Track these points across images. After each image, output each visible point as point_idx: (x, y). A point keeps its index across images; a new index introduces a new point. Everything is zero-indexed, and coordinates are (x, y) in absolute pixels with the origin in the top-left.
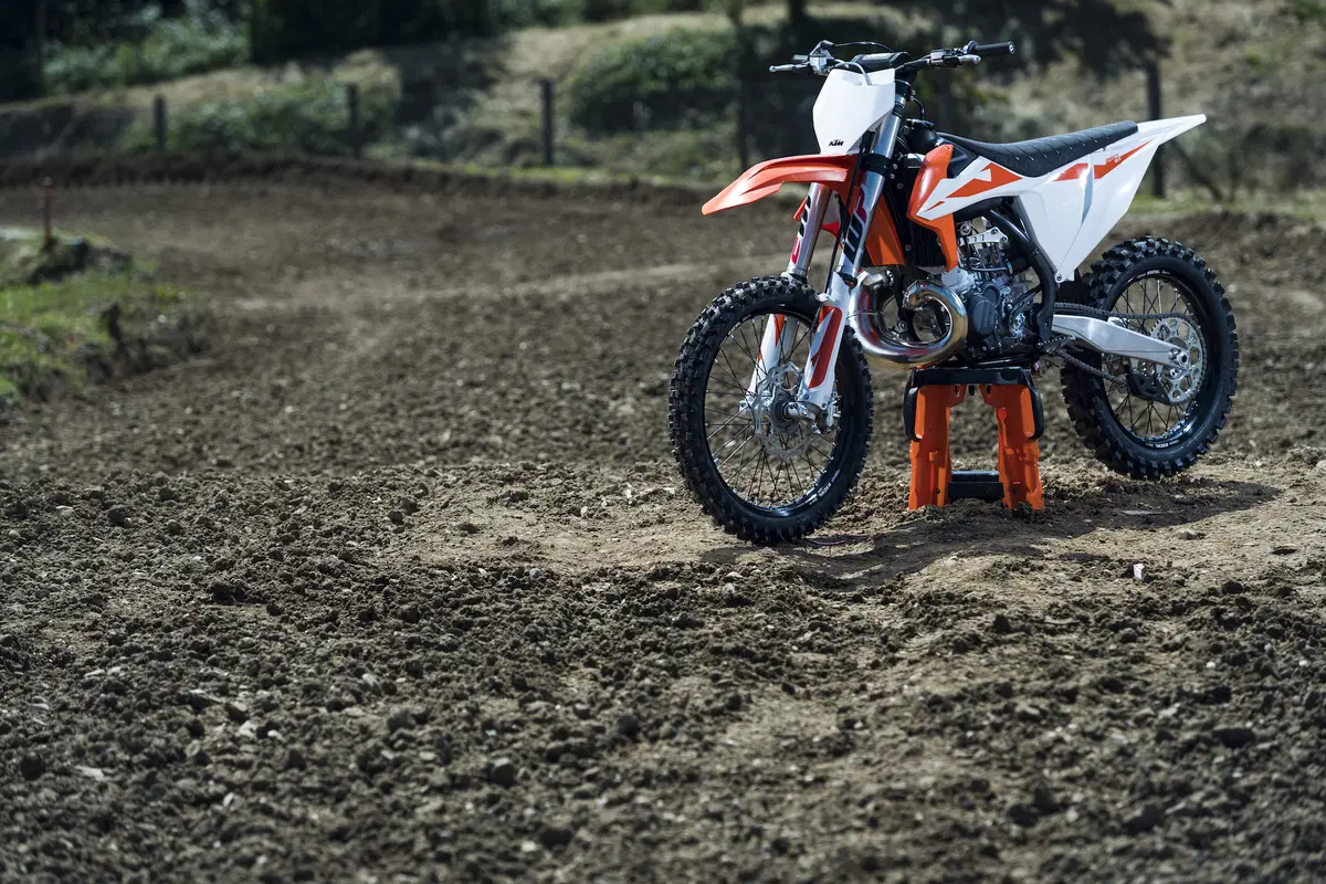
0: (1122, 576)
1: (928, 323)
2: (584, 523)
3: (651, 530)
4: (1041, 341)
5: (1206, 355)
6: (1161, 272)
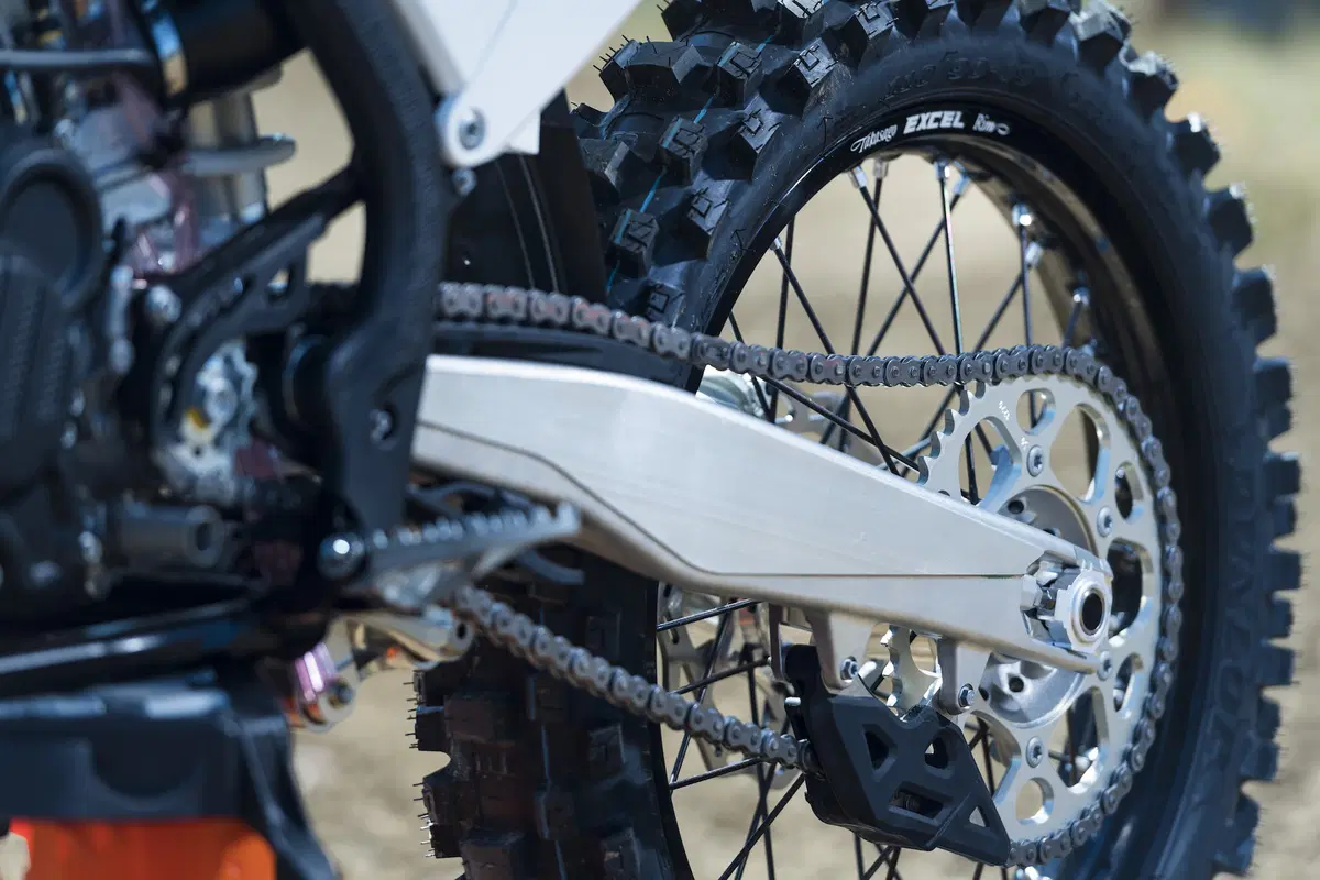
4: (353, 526)
5: (1177, 585)
6: (969, 119)
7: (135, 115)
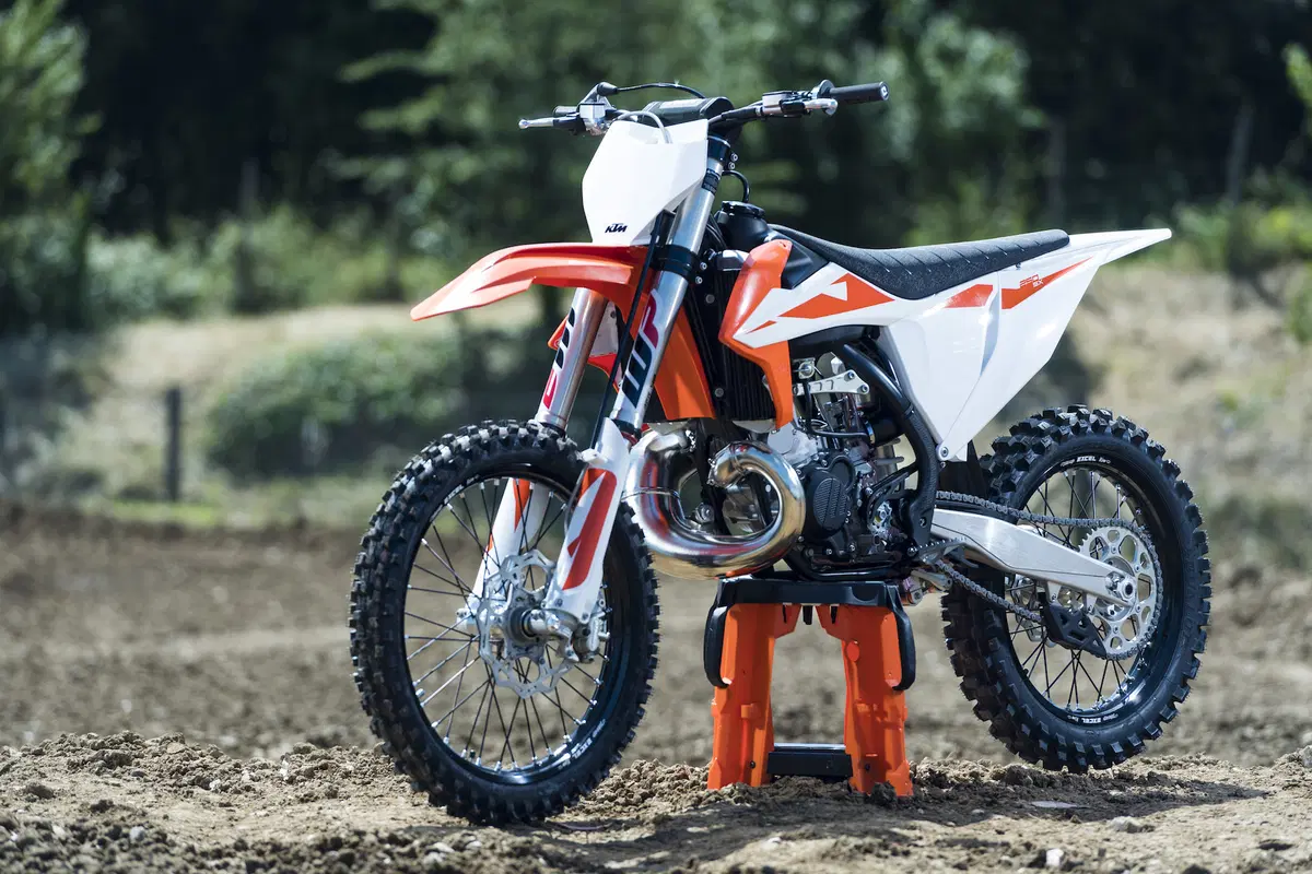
0: (1031, 865)
1: (745, 511)
2: (215, 798)
3: (316, 805)
4: (916, 545)
5: (1161, 587)
6: (1097, 458)
7: (863, 448)
